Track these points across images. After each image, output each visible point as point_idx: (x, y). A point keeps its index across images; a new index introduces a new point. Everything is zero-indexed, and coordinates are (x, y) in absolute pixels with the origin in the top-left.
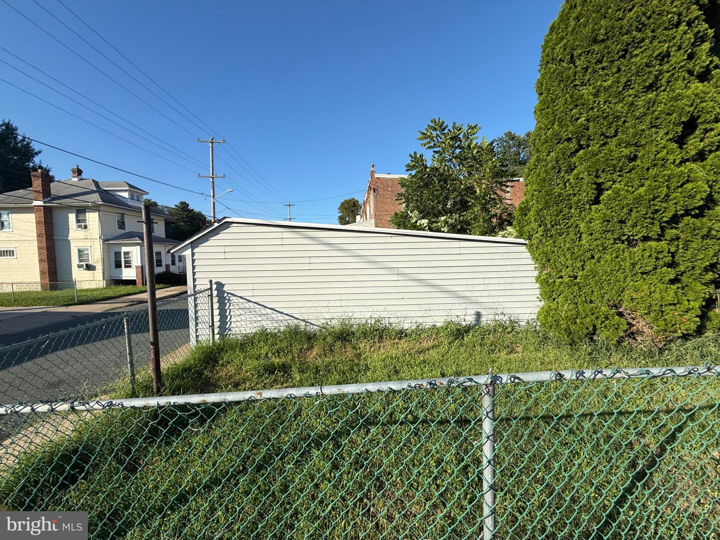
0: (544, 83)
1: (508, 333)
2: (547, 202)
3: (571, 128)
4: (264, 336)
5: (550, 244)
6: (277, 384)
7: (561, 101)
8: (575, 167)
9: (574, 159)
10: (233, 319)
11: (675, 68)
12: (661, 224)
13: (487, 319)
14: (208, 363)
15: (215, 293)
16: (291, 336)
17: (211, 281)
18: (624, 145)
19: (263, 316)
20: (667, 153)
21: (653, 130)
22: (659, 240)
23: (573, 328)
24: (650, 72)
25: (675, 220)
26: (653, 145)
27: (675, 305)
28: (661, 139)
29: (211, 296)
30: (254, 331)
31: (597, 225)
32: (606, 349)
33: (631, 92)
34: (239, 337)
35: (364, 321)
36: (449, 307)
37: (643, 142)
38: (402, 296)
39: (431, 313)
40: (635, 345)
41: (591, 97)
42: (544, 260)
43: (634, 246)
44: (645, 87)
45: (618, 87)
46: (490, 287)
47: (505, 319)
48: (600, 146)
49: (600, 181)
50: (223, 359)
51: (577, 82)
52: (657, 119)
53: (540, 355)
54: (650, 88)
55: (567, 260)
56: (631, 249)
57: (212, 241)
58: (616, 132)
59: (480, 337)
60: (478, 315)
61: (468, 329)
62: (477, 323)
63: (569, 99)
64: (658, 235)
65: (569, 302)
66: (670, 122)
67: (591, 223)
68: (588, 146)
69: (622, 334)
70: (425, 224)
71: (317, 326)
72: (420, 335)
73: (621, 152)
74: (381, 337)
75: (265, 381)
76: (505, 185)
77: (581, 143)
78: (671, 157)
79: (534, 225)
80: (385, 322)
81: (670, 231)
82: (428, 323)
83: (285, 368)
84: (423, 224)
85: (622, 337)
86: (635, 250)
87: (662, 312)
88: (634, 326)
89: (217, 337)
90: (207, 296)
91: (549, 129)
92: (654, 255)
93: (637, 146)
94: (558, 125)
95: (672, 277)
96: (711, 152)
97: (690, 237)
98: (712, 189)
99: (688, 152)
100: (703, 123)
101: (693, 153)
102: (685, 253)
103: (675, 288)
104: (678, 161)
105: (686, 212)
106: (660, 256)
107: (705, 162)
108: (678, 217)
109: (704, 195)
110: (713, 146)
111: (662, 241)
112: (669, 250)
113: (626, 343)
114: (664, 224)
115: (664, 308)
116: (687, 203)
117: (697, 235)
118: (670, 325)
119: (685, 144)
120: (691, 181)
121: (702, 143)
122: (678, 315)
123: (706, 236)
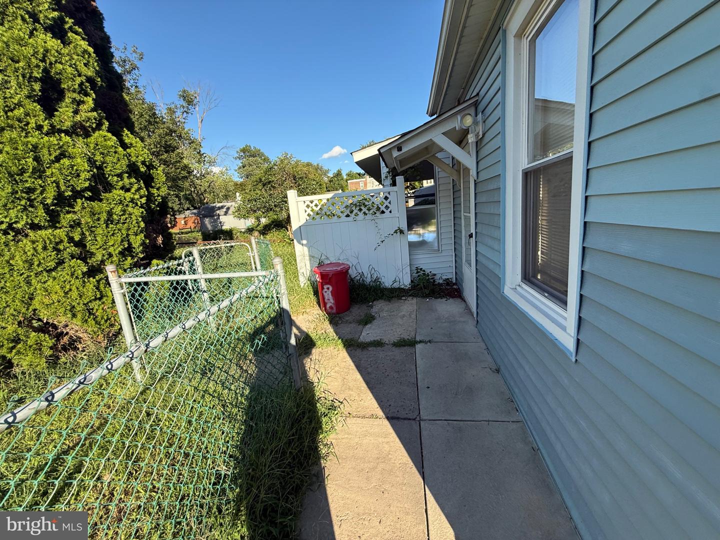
12: (45, 207)
20: (26, 114)
22: (55, 227)
25: (65, 201)
64: (48, 221)
69: (48, 352)
78: (33, 121)
81: (66, 216)
85: (52, 355)
92: (51, 247)
95: (85, 269)
96: (94, 130)
97: (92, 223)
98: (104, 171)
99: (62, 121)
100: (69, 90)
101: (68, 124)
102: (96, 240)
103: (94, 280)
104: (45, 129)
105: (77, 194)
106: (61, 247)
107: (89, 140)
108: (67, 200)
109: (88, 175)
110: (93, 123)
111: (60, 228)
112: (71, 240)
113: (63, 359)
114: (54, 207)
115: (91, 305)
116: (72, 183)
117: (99, 219)
118: (103, 322)
119: (57, 111)
120: (69, 157)
121: (78, 116)
122: (108, 308)
123: (109, 220)
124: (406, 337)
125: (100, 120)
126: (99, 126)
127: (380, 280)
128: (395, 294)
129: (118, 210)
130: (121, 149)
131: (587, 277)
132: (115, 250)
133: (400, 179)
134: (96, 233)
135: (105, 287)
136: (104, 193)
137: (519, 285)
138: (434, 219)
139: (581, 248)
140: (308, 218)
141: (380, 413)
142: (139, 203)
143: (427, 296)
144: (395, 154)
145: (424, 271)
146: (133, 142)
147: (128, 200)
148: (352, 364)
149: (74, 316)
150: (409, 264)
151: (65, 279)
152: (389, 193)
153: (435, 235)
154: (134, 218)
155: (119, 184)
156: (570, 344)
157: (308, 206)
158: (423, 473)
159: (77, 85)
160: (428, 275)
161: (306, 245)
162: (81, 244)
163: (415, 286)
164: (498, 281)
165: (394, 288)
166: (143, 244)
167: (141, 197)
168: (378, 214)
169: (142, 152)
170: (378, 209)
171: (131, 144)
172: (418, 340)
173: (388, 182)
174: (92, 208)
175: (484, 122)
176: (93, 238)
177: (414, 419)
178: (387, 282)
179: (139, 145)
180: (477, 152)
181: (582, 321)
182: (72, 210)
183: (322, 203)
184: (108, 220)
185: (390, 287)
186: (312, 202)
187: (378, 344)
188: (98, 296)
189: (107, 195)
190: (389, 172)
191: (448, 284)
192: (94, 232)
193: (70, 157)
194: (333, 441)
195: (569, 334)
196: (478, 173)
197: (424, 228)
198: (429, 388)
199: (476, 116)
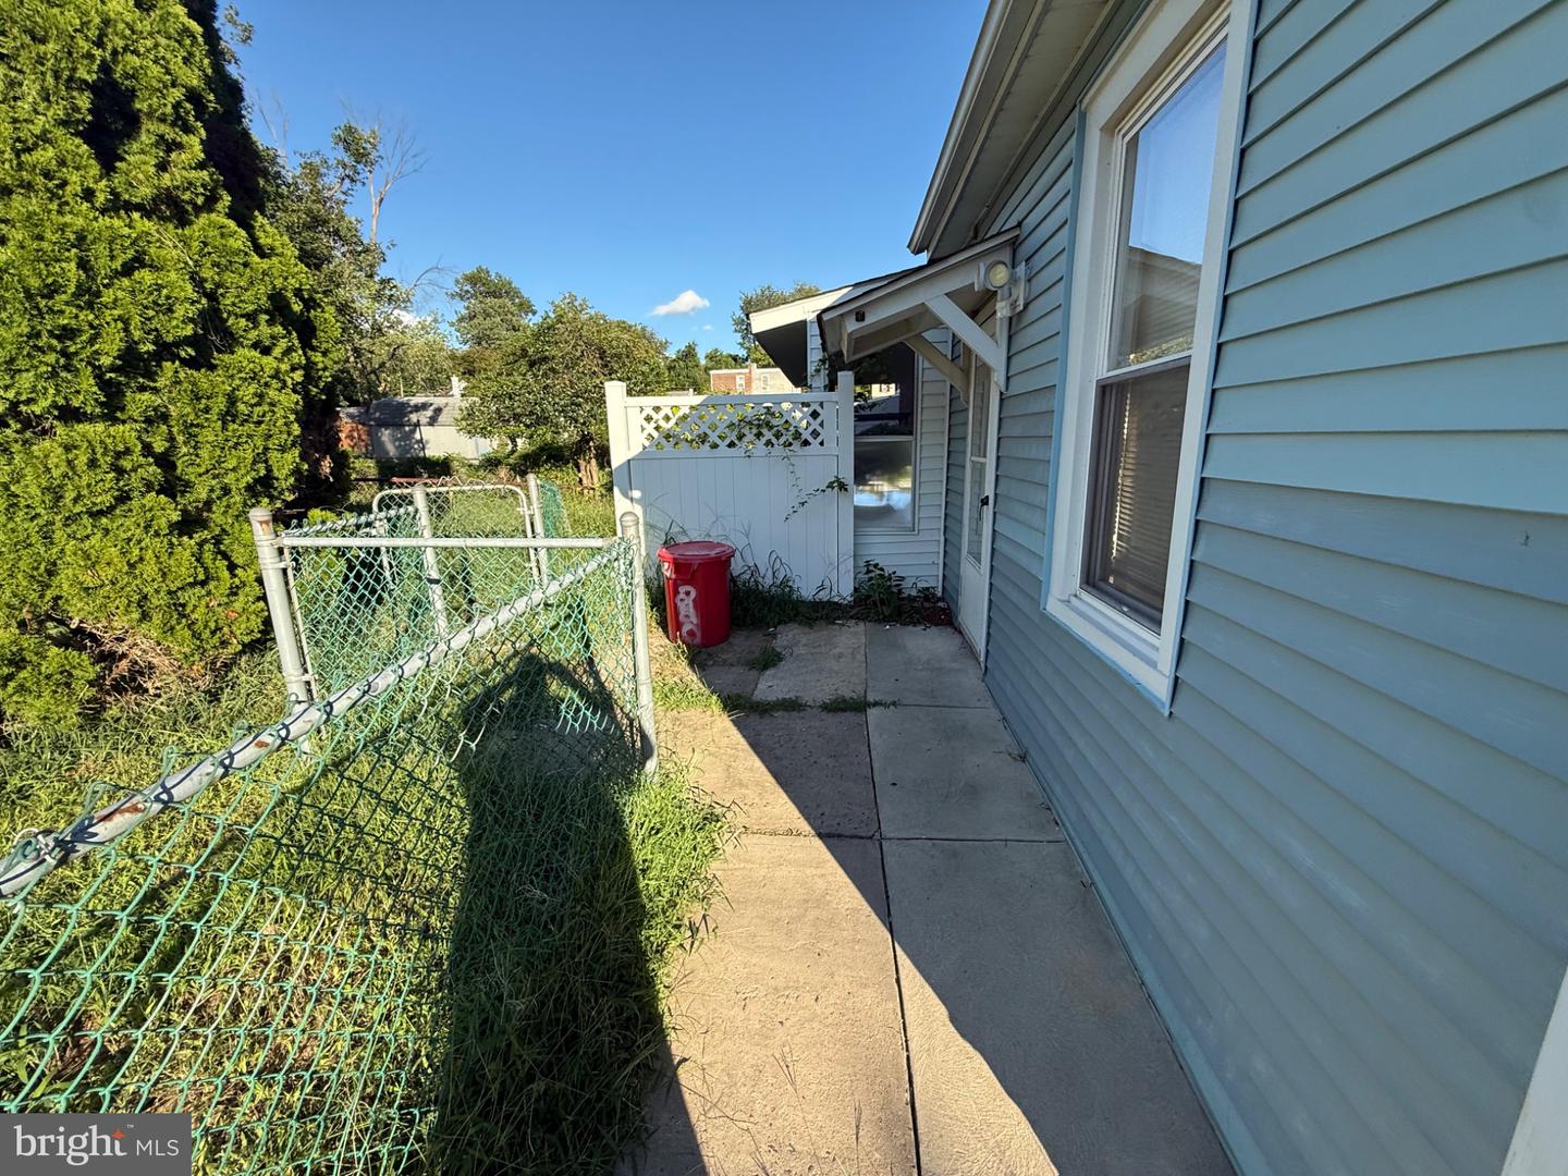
12: (97, 372)
20: (60, 162)
22: (108, 419)
32: (56, 749)
64: (102, 405)
69: (87, 692)
78: (75, 178)
85: (95, 699)
87: (183, 606)
88: (122, 657)
92: (106, 461)
95: (175, 517)
96: (198, 210)
97: (192, 417)
98: (219, 303)
99: (131, 185)
100: (150, 115)
101: (145, 192)
102: (197, 455)
103: (192, 542)
104: (101, 198)
105: (165, 351)
106: (126, 464)
107: (187, 231)
108: (144, 360)
109: (192, 311)
110: (197, 195)
111: (124, 422)
112: (147, 449)
113: (114, 711)
114: (113, 375)
115: (183, 597)
116: (155, 324)
117: (207, 410)
118: (206, 634)
119: (122, 159)
120: (151, 266)
121: (167, 176)
122: (219, 605)
123: (229, 415)
124: (848, 694)
125: (213, 190)
126: (211, 202)
127: (790, 584)
128: (822, 613)
129: (248, 392)
130: (256, 259)
131: (1199, 572)
132: (241, 480)
133: (845, 378)
134: (200, 439)
135: (215, 559)
136: (220, 351)
137: (1076, 596)
138: (910, 464)
139: (1193, 521)
140: (647, 444)
141: (805, 827)
142: (289, 382)
143: (886, 620)
144: (852, 326)
145: (882, 569)
146: (277, 244)
147: (268, 371)
148: (743, 741)
149: (145, 617)
150: (852, 554)
151: (129, 534)
152: (821, 405)
153: (908, 497)
154: (280, 413)
155: (249, 336)
156: (1160, 687)
157: (648, 419)
158: (890, 923)
159: (169, 108)
160: (890, 579)
161: (639, 501)
162: (165, 461)
163: (861, 600)
164: (1036, 587)
165: (821, 602)
166: (296, 472)
167: (293, 369)
168: (796, 446)
169: (296, 269)
170: (797, 435)
171: (272, 249)
172: (872, 700)
173: (820, 381)
174: (194, 384)
175: (1029, 281)
176: (191, 451)
177: (871, 838)
178: (807, 589)
179: (289, 254)
180: (1010, 338)
181: (1185, 646)
182: (152, 384)
183: (681, 413)
184: (227, 413)
185: (811, 597)
186: (657, 409)
187: (792, 706)
188: (201, 577)
189: (226, 357)
190: (823, 361)
191: (926, 598)
192: (196, 436)
193: (154, 267)
194: (718, 874)
195: (1161, 672)
196: (1008, 378)
197: (891, 481)
198: (894, 784)
199: (1013, 268)
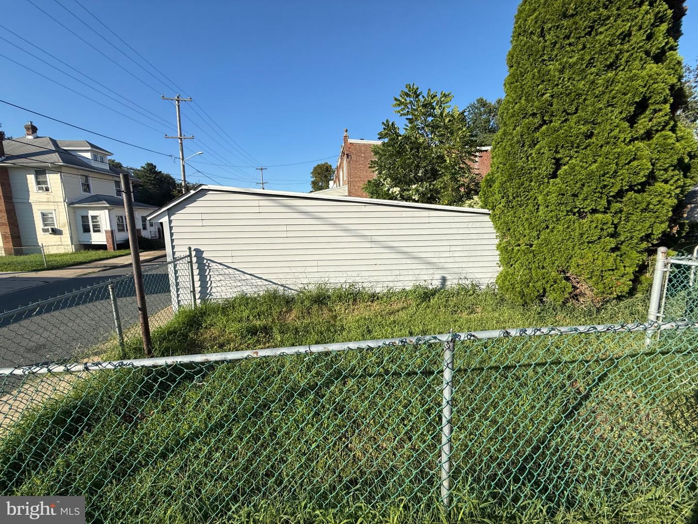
0: (515, 56)
1: (470, 295)
2: (510, 175)
3: (536, 104)
4: (244, 300)
5: (511, 215)
6: (260, 344)
7: (529, 76)
8: (538, 142)
9: (537, 134)
10: (213, 285)
11: (634, 48)
12: (608, 198)
13: (452, 283)
14: (192, 326)
15: (194, 260)
16: (270, 300)
17: (190, 248)
18: (583, 122)
19: (242, 282)
20: (619, 132)
21: (610, 109)
22: (605, 212)
23: (526, 291)
24: (611, 51)
25: (620, 194)
26: (608, 124)
27: (613, 270)
28: (616, 118)
29: (191, 262)
30: (234, 296)
31: (553, 198)
32: (553, 309)
33: (593, 69)
34: (220, 301)
35: (339, 285)
36: (417, 272)
37: (599, 121)
38: (374, 262)
39: (401, 278)
40: (578, 305)
41: (557, 73)
42: (505, 229)
43: (583, 218)
44: (606, 66)
45: (582, 64)
46: (456, 254)
47: (467, 283)
48: (561, 123)
49: (559, 156)
50: (206, 322)
51: (545, 57)
52: (613, 98)
53: (496, 315)
54: (610, 67)
55: (525, 230)
56: (581, 220)
57: (189, 209)
58: (577, 109)
59: (445, 299)
60: (444, 280)
61: (434, 293)
62: (443, 287)
63: (536, 74)
64: (605, 208)
65: (524, 267)
66: (624, 102)
67: (548, 196)
68: (551, 122)
69: (567, 296)
70: (397, 192)
71: (295, 290)
72: (390, 298)
73: (580, 129)
74: (355, 300)
75: (249, 342)
76: (473, 155)
77: (545, 118)
78: (622, 136)
79: (498, 196)
80: (359, 286)
81: (615, 204)
82: (398, 287)
83: (266, 330)
84: (395, 192)
85: (567, 299)
86: (584, 221)
87: (602, 276)
88: (578, 288)
89: (198, 301)
90: (186, 262)
91: (516, 103)
92: (600, 226)
93: (594, 124)
94: (525, 100)
95: (612, 246)
96: (658, 132)
97: (631, 211)
98: (655, 167)
99: (637, 131)
100: (653, 103)
101: (642, 132)
103: (615, 255)
104: (628, 140)
105: (631, 188)
106: (605, 227)
108: (623, 192)
109: (646, 172)
110: (660, 126)
111: (609, 213)
112: (613, 222)
113: (570, 304)
114: (612, 198)
116: (632, 179)
117: (638, 208)
119: (637, 123)
120: (637, 159)
121: (651, 123)
122: (616, 279)
123: (645, 210)
125: (667, 122)
126: (664, 127)
129: (655, 200)
130: (677, 144)
132: (640, 234)
134: (630, 218)
136: (649, 185)
142: (674, 194)
146: (685, 134)
147: (666, 191)
151: (597, 250)
154: (666, 207)
155: (662, 177)
159: (662, 97)
162: (616, 226)
166: (663, 232)
169: (692, 143)
171: (682, 137)
174: (636, 199)
176: (626, 223)
179: (690, 137)
182: (622, 200)
